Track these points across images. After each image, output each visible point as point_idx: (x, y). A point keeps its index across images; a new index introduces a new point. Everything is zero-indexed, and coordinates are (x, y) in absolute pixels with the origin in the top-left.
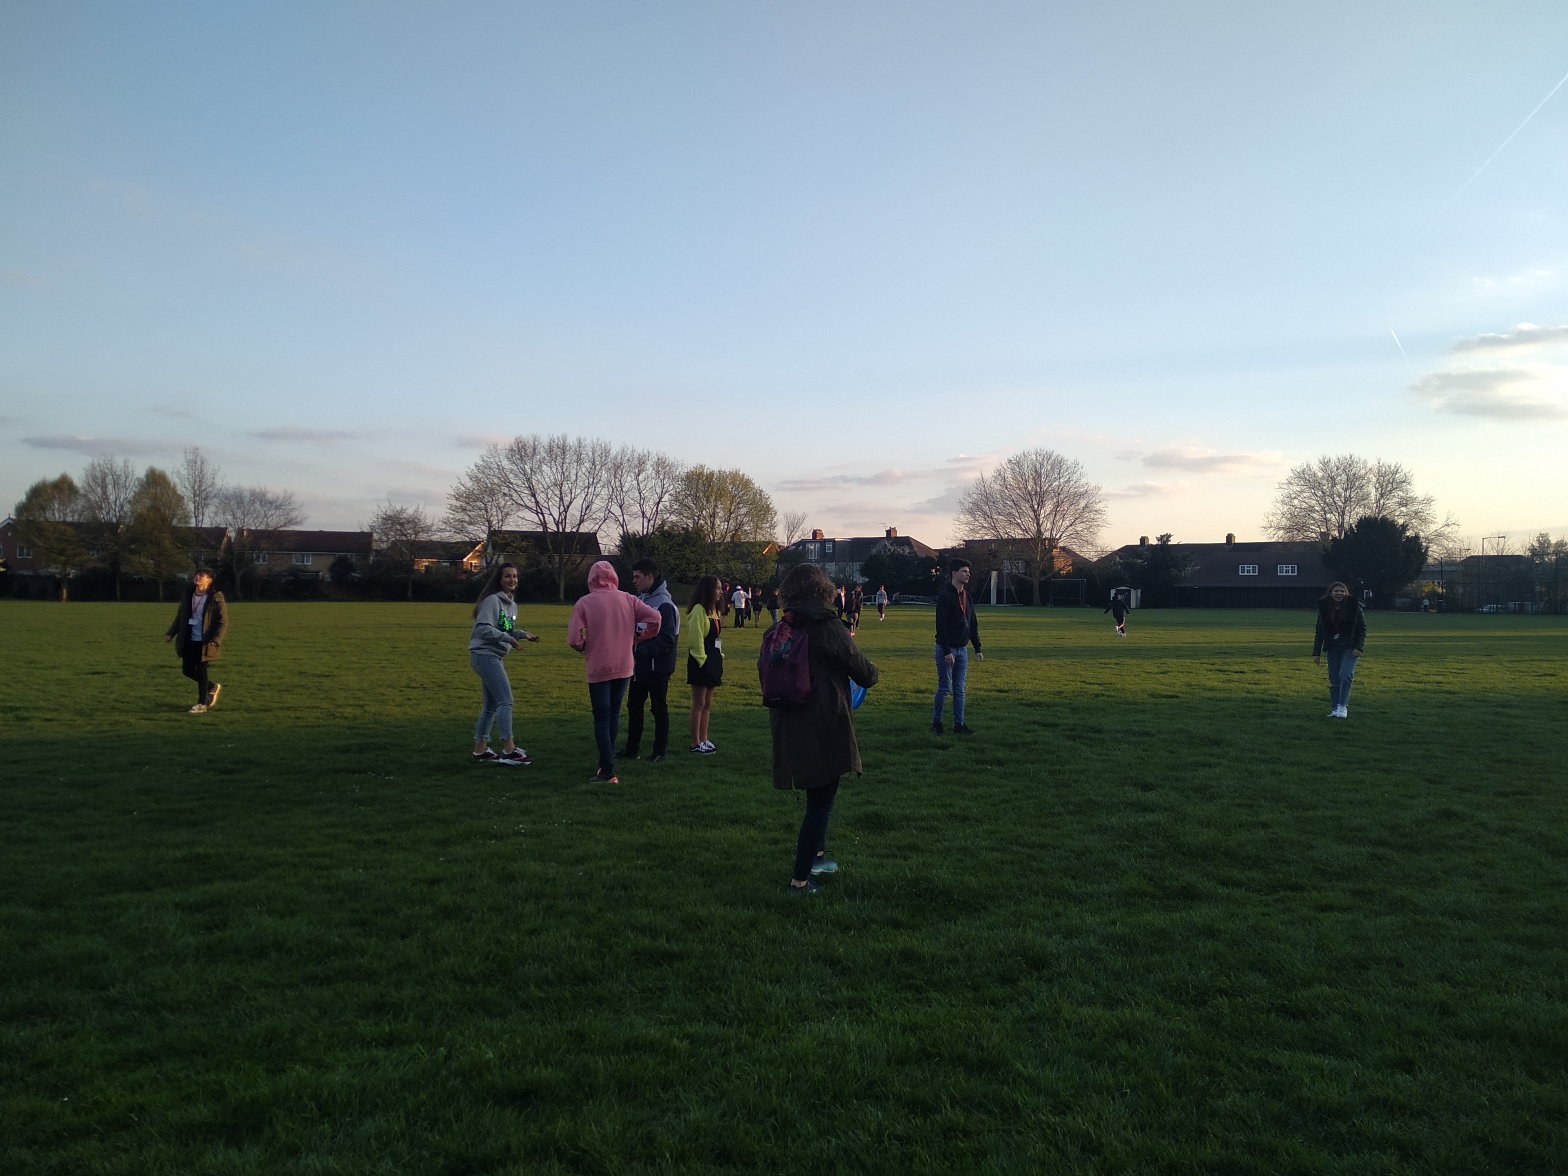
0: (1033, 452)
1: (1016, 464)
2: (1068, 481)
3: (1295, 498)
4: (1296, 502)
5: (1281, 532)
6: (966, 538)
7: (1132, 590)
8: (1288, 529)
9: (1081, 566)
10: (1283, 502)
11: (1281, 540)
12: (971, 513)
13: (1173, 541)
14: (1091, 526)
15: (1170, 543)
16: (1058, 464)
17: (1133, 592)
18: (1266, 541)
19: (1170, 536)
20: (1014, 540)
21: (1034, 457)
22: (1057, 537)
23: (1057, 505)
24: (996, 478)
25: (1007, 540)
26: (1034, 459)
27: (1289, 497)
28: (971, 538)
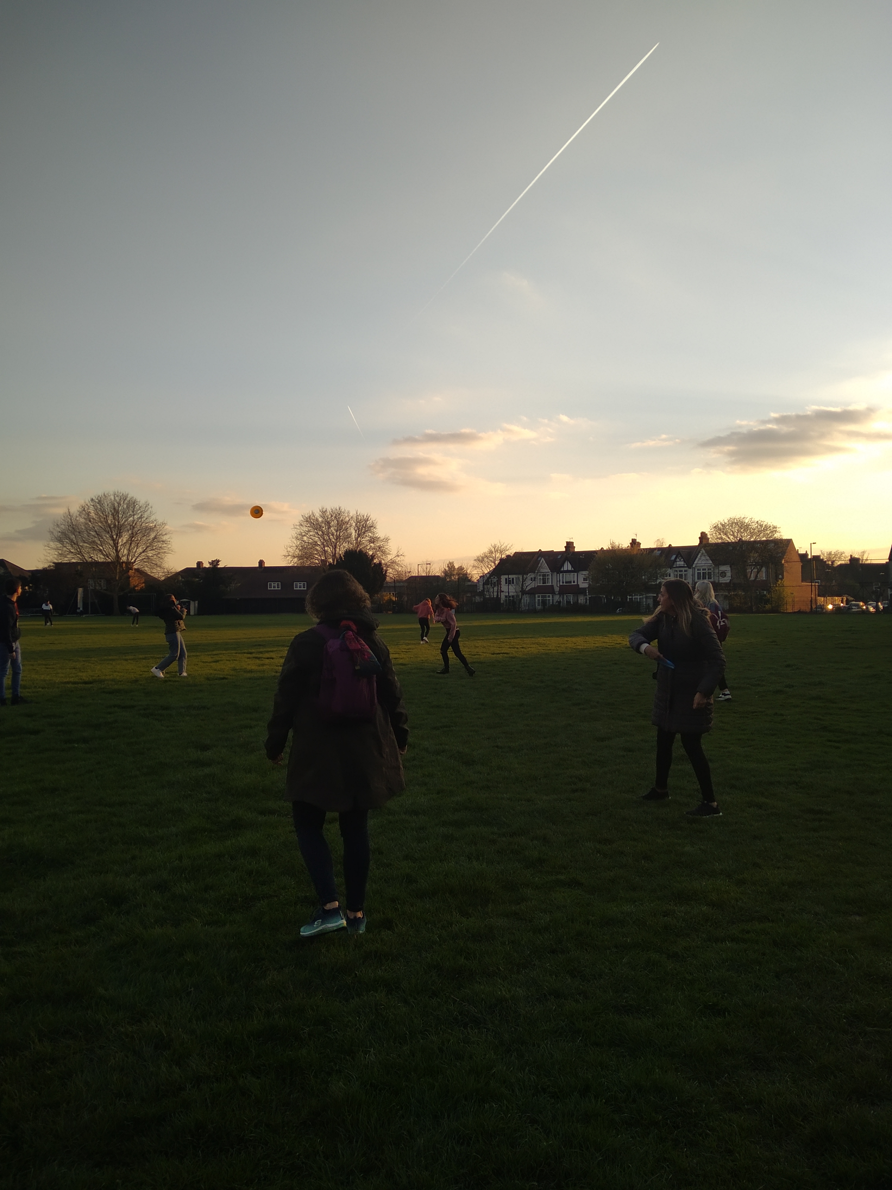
0: (112, 493)
1: (99, 502)
2: (141, 517)
3: (304, 535)
4: (305, 538)
5: (296, 560)
6: (56, 561)
7: (191, 601)
8: (300, 557)
9: (152, 584)
10: (297, 538)
11: (296, 565)
12: (60, 540)
13: (221, 565)
14: (159, 553)
15: (219, 566)
16: (132, 504)
17: (192, 603)
18: (286, 565)
19: (218, 561)
20: (97, 563)
21: (112, 498)
22: (132, 561)
23: (132, 536)
24: (81, 512)
25: (91, 563)
26: (113, 499)
27: (301, 534)
28: (60, 561)
